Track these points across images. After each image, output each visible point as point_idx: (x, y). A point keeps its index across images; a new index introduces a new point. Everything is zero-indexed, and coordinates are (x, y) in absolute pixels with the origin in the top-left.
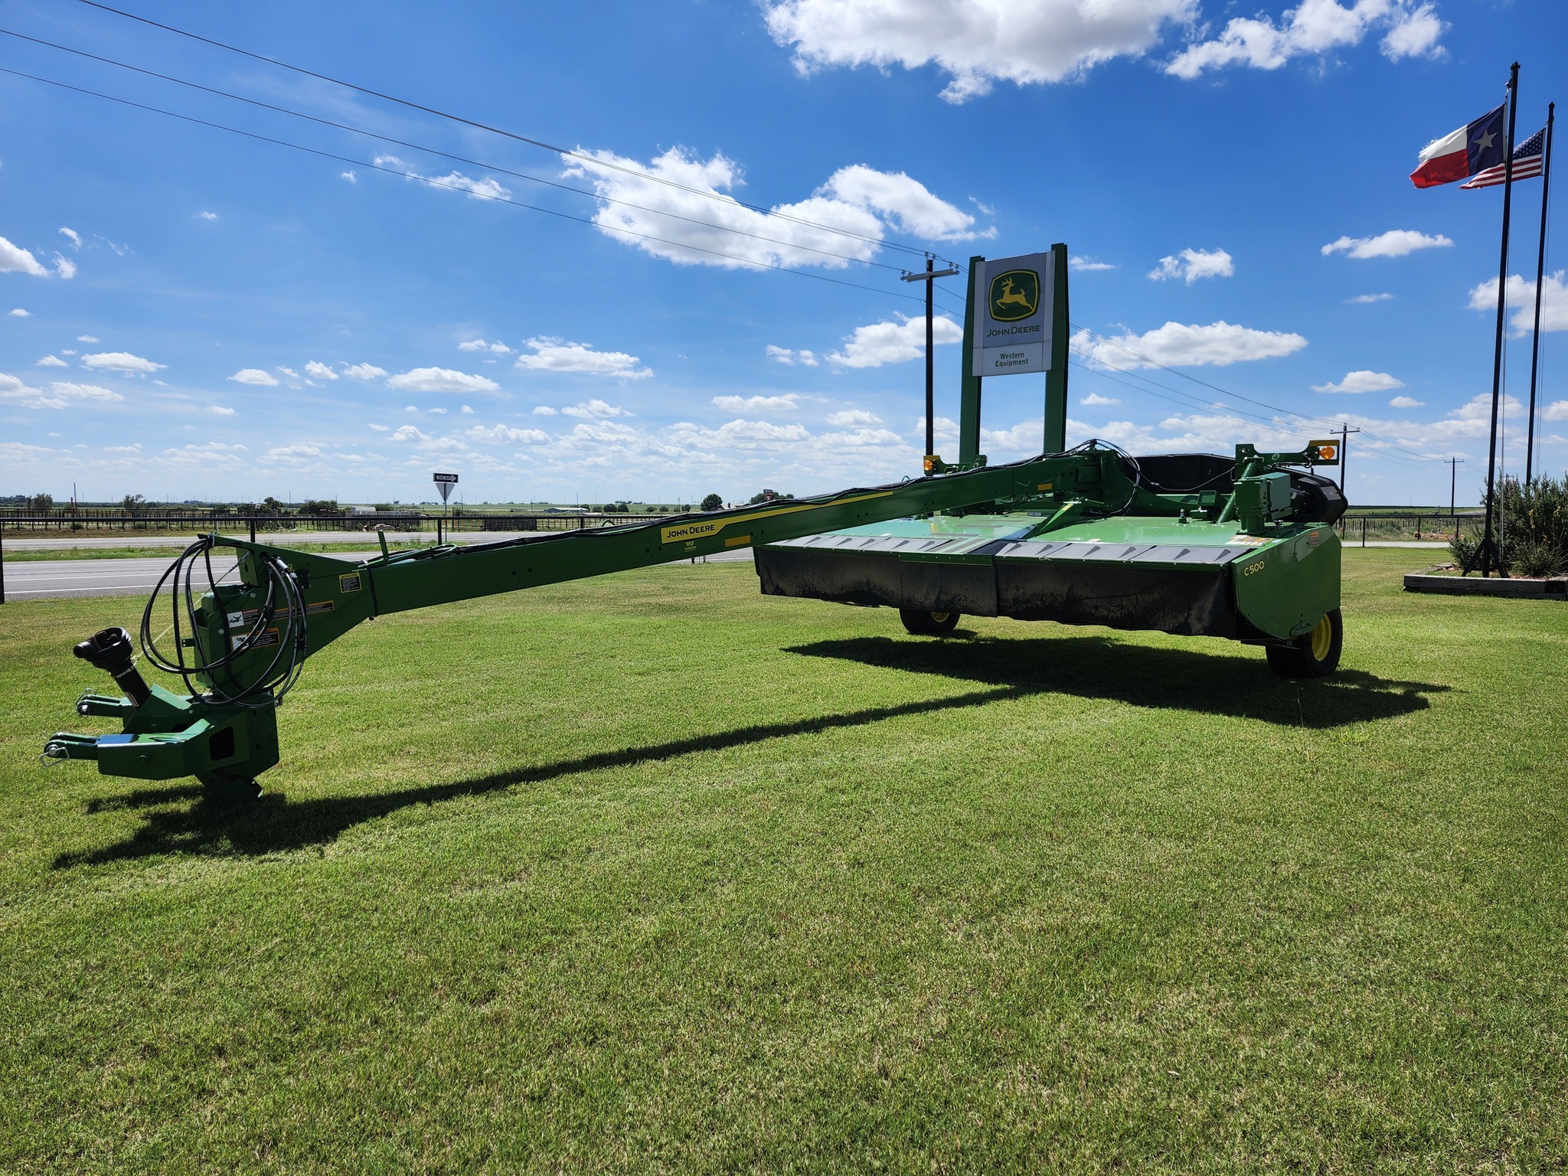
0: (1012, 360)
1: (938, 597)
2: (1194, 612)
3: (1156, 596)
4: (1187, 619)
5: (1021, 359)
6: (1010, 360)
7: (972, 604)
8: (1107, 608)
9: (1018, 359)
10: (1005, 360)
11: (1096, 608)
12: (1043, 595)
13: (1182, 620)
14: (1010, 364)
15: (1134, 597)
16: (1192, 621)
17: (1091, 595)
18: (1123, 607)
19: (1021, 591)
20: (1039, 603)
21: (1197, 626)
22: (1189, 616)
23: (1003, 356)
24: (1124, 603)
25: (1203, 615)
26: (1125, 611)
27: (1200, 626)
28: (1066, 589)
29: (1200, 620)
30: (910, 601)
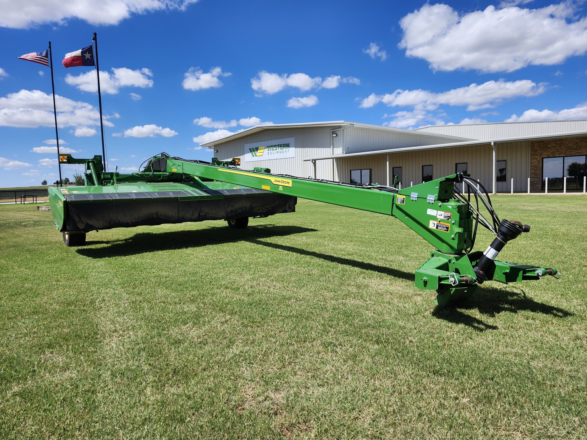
1: (199, 214)
2: (287, 206)
3: (277, 203)
4: (285, 209)
7: (215, 215)
8: (262, 209)
11: (259, 210)
12: (242, 208)
13: (283, 209)
16: (286, 209)
17: (257, 206)
18: (267, 208)
19: (234, 207)
20: (240, 211)
21: (289, 210)
22: (285, 208)
25: (291, 207)
26: (267, 209)
27: (291, 210)
28: (250, 204)
29: (290, 208)
30: (183, 218)
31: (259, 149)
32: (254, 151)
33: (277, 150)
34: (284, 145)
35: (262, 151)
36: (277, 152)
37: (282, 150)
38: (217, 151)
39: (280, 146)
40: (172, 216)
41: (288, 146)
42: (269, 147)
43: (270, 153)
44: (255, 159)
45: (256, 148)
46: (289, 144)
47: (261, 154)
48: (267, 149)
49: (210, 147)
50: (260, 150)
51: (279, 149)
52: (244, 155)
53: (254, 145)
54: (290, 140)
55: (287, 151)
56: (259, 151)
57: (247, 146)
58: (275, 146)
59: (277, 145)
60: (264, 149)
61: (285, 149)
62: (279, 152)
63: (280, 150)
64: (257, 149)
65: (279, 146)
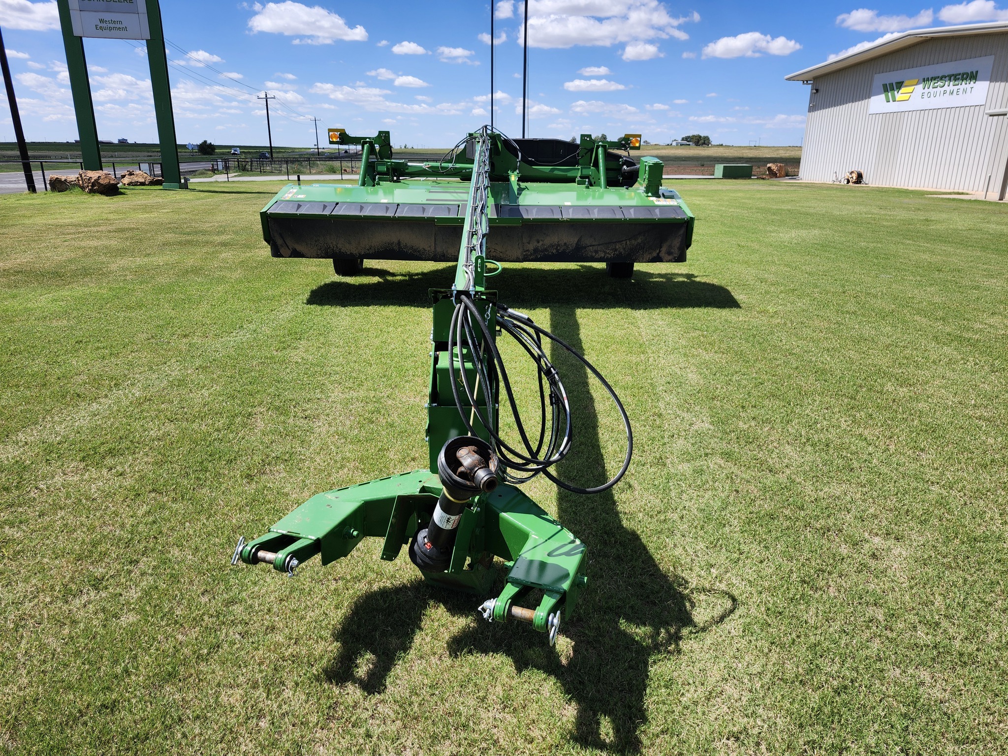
0: (112, 25)
2: (664, 249)
3: (639, 241)
4: (658, 254)
5: (121, 26)
6: (109, 25)
7: (501, 254)
8: (604, 252)
9: (118, 26)
10: (104, 25)
11: (596, 252)
12: (558, 245)
13: (655, 254)
14: (110, 29)
15: (624, 242)
16: (662, 254)
17: (594, 244)
18: (616, 250)
19: (541, 243)
22: (660, 251)
23: (101, 21)
24: (617, 247)
25: (673, 250)
26: (617, 253)
27: (670, 257)
28: (576, 240)
29: (669, 253)
30: (444, 256)
31: (904, 84)
32: (893, 89)
33: (946, 88)
34: (963, 74)
35: (910, 89)
36: (942, 93)
37: (956, 87)
38: (817, 90)
39: (956, 77)
40: (424, 249)
41: (973, 76)
42: (928, 80)
43: (926, 94)
44: (892, 107)
45: (897, 83)
46: (977, 72)
47: (906, 97)
48: (921, 86)
49: (805, 82)
50: (906, 86)
51: (950, 86)
52: (869, 98)
53: (892, 77)
54: (984, 63)
55: (969, 90)
56: (903, 90)
57: (881, 79)
58: (942, 78)
59: (948, 76)
60: (917, 84)
61: (964, 85)
62: (948, 92)
63: (952, 87)
64: (900, 85)
65: (952, 78)
